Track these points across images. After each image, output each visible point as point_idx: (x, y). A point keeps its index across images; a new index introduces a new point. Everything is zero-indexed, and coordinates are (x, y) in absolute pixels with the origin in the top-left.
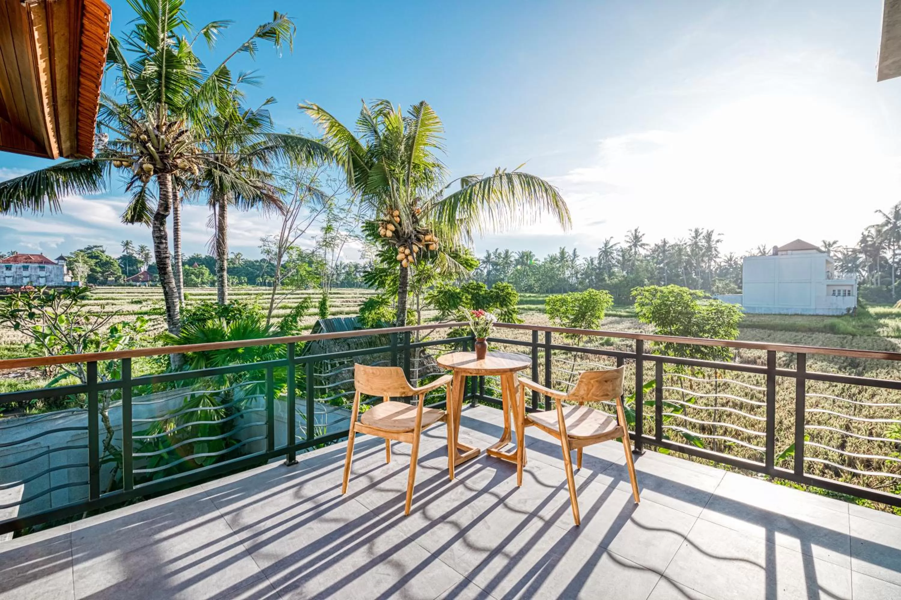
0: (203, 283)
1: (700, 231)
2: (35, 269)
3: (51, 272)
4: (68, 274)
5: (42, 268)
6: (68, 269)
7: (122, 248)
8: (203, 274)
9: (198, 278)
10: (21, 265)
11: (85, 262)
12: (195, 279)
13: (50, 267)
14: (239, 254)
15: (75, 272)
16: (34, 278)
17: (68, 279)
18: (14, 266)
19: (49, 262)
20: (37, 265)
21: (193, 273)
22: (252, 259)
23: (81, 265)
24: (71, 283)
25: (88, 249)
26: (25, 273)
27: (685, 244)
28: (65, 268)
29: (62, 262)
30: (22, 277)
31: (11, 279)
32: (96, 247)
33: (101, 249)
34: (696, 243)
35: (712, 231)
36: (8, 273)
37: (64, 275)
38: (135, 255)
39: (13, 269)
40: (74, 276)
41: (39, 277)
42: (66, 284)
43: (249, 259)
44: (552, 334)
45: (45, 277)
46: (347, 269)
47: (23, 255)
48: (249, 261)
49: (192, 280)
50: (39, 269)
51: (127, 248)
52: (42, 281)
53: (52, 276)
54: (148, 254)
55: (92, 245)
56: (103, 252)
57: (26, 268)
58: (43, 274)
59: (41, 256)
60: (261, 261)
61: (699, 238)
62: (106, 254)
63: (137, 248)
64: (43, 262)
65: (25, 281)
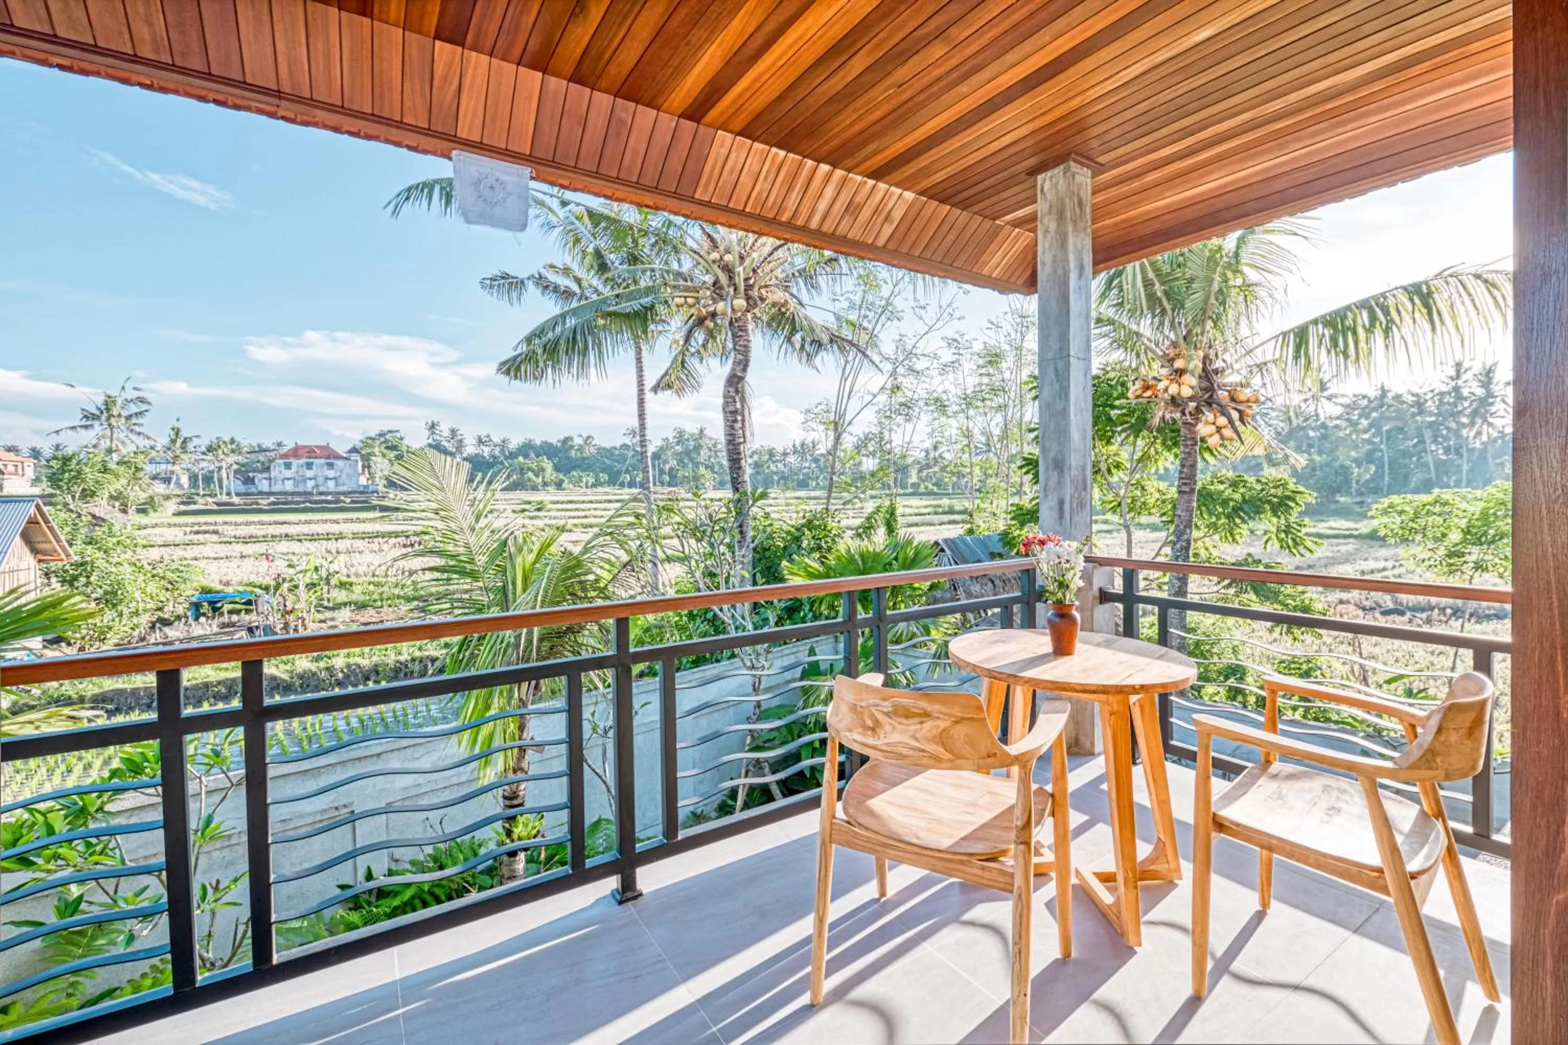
0: (545, 484)
1: (1466, 364)
2: (322, 466)
3: (341, 471)
4: (363, 473)
5: (331, 466)
6: (364, 467)
7: (427, 433)
8: (543, 470)
9: (537, 476)
10: (303, 461)
11: (384, 455)
12: (534, 478)
13: (339, 463)
14: (589, 437)
15: (372, 471)
16: (321, 480)
17: (363, 481)
18: (295, 463)
19: (338, 457)
20: (323, 461)
21: (529, 469)
22: (608, 444)
23: (379, 459)
24: (367, 486)
25: (382, 435)
26: (309, 474)
27: (1432, 391)
28: (360, 464)
29: (355, 457)
30: (305, 480)
31: (291, 482)
32: (390, 432)
33: (398, 435)
34: (1457, 389)
35: (1495, 364)
36: (288, 474)
37: (359, 475)
38: (444, 443)
39: (294, 468)
40: (372, 477)
41: (327, 479)
42: (361, 489)
43: (603, 445)
44: (1142, 574)
45: (335, 478)
46: (756, 457)
47: (304, 447)
48: (604, 449)
49: (530, 480)
50: (325, 468)
51: (433, 433)
52: (331, 485)
53: (344, 477)
54: (461, 441)
55: (385, 429)
56: (402, 439)
57: (309, 466)
58: (331, 474)
59: (326, 448)
60: (621, 447)
61: (1464, 377)
62: (406, 442)
63: (446, 433)
64: (330, 455)
65: (310, 484)
